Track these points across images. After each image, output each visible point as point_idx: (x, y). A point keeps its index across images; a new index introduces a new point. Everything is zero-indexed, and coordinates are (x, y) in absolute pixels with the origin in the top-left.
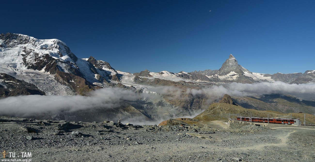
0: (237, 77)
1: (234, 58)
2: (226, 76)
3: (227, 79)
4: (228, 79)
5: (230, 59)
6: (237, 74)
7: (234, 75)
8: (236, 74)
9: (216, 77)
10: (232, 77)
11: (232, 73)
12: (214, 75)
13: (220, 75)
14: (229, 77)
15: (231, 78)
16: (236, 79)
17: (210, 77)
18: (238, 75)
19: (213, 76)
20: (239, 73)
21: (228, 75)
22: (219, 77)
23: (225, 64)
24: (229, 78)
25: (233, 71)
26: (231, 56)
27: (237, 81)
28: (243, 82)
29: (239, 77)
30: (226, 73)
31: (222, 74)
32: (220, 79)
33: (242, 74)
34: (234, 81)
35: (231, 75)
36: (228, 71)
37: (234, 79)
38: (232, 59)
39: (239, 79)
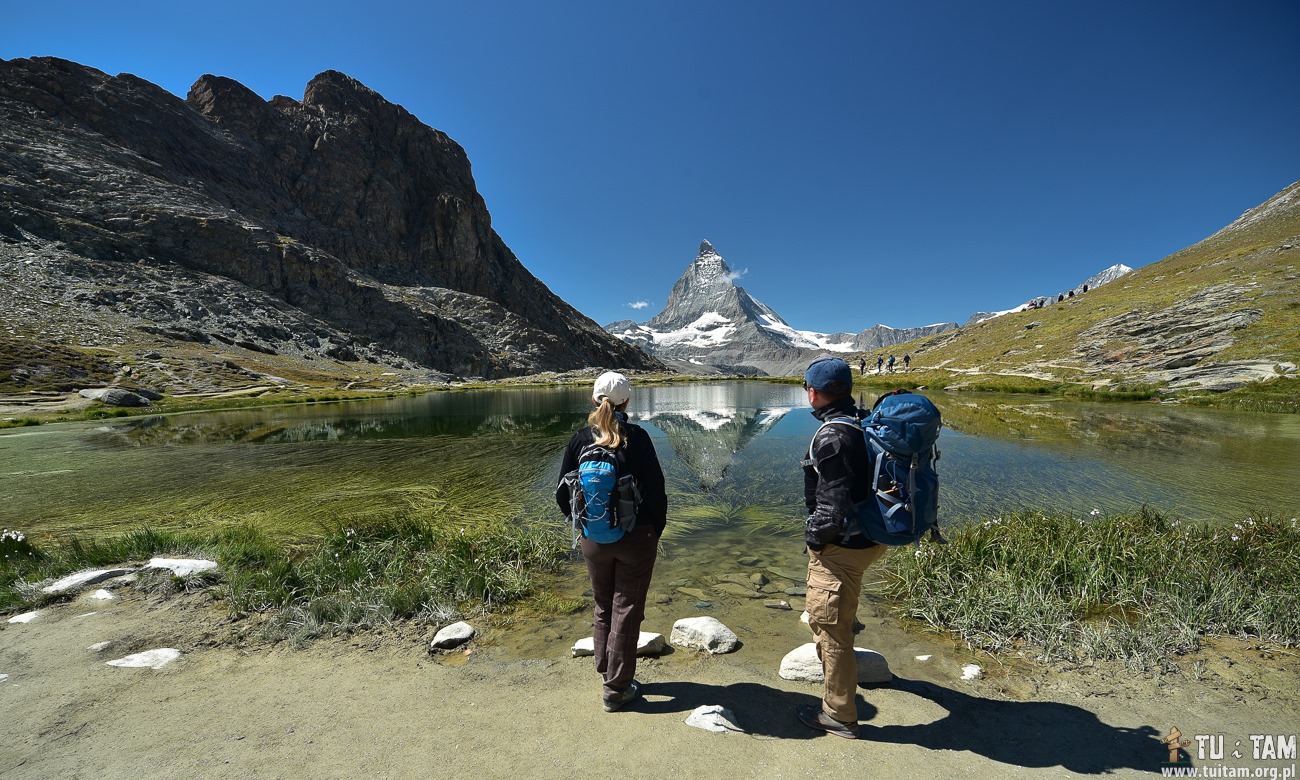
0: (728, 332)
1: (717, 258)
2: (684, 332)
3: (688, 343)
4: (693, 344)
5: (700, 263)
6: (729, 320)
7: (717, 327)
8: (724, 320)
9: (645, 336)
10: (708, 333)
11: (708, 318)
13: (662, 328)
14: (696, 337)
15: (704, 337)
16: (722, 343)
18: (733, 324)
19: (628, 332)
20: (736, 318)
21: (692, 329)
22: (658, 337)
23: (683, 285)
24: (696, 340)
25: (711, 310)
26: (705, 249)
27: (728, 346)
28: (750, 349)
29: (737, 333)
30: (686, 318)
31: (666, 325)
32: (658, 345)
33: (747, 321)
34: (714, 348)
35: (704, 326)
36: (692, 310)
37: (714, 342)
38: (712, 259)
39: (737, 339)
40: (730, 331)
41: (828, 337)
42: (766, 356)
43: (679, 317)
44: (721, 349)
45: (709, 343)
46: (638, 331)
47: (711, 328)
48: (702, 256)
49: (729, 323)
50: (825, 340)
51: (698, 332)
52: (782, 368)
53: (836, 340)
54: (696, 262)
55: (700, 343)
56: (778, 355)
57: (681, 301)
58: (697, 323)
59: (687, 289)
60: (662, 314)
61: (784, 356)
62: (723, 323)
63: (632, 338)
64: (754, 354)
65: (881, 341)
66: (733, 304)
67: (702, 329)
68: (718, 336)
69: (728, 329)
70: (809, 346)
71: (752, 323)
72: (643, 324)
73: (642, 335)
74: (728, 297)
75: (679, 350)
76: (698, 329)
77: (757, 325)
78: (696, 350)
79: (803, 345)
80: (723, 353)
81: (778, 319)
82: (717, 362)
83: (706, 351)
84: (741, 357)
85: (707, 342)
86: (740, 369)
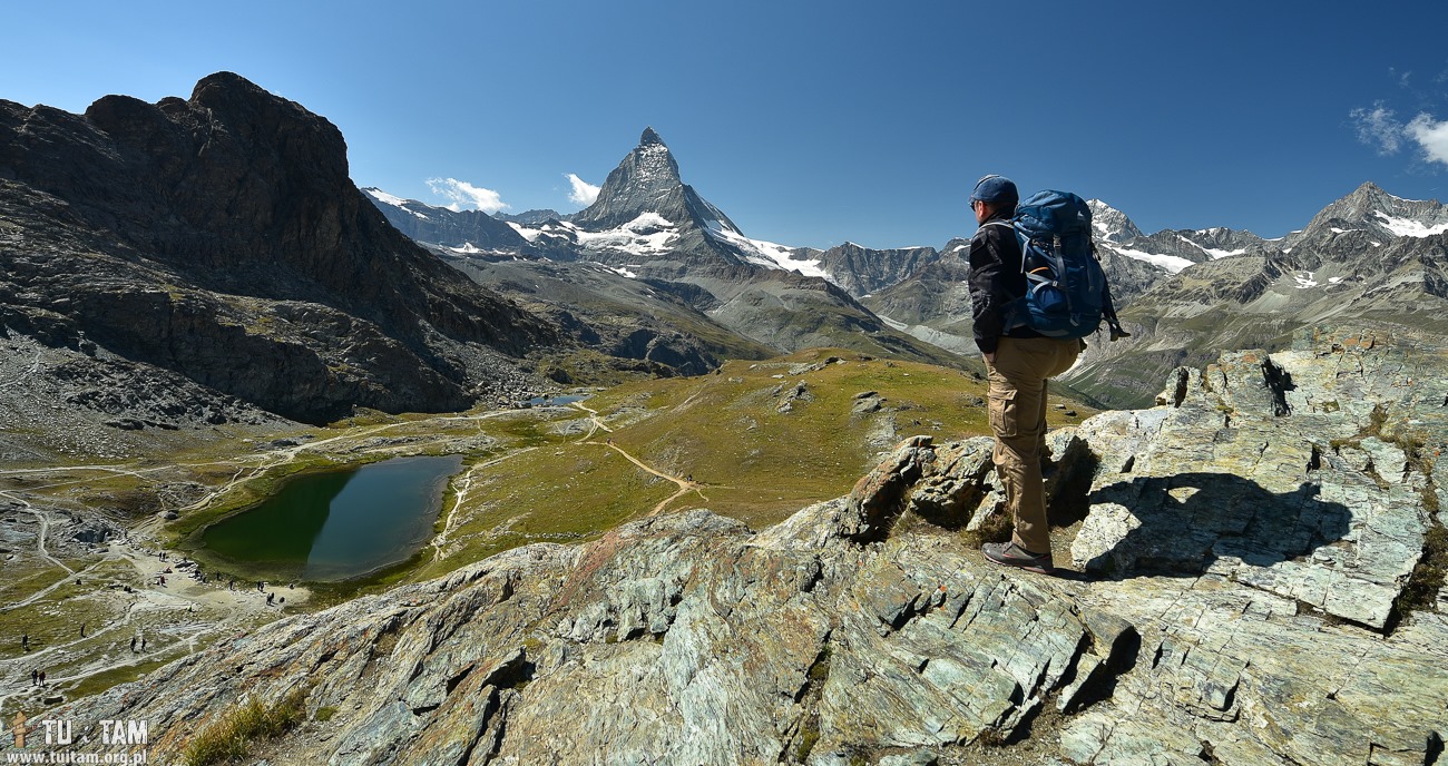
0: (669, 239)
1: (663, 148)
2: (615, 234)
3: (620, 248)
4: (625, 249)
5: (643, 151)
6: (672, 224)
7: (657, 231)
8: (666, 223)
9: (567, 234)
10: (644, 238)
11: (647, 219)
12: (554, 223)
13: (590, 227)
14: (630, 240)
15: (640, 242)
16: (661, 251)
17: (534, 232)
18: (676, 230)
19: (546, 227)
20: (681, 223)
21: (624, 232)
22: (583, 238)
23: (620, 175)
24: (629, 245)
25: (652, 210)
26: (650, 135)
27: (668, 256)
28: (695, 262)
29: (681, 241)
30: (620, 216)
31: (595, 223)
32: (582, 247)
33: (693, 227)
34: (651, 256)
35: (641, 229)
36: (628, 207)
37: (652, 249)
38: (656, 149)
39: (679, 248)
40: (672, 237)
41: (791, 251)
42: (713, 273)
43: (611, 215)
44: (659, 258)
45: (646, 249)
46: (559, 228)
47: (649, 231)
48: (646, 143)
49: (672, 228)
50: (788, 254)
51: (633, 235)
52: (730, 290)
53: (801, 254)
54: (638, 149)
55: (636, 250)
56: (726, 273)
57: (616, 195)
58: (632, 224)
59: (624, 180)
60: (591, 209)
61: (734, 275)
62: (665, 227)
63: (551, 235)
64: (699, 269)
65: (852, 262)
66: (677, 205)
67: (639, 232)
68: (657, 242)
69: (669, 235)
70: (766, 263)
71: (698, 231)
72: (566, 218)
73: (563, 232)
74: (673, 195)
75: (608, 256)
76: (634, 231)
77: (704, 233)
78: (627, 258)
79: (759, 261)
80: (662, 264)
81: (732, 226)
82: (653, 276)
83: (641, 259)
84: (682, 272)
85: (643, 249)
86: (679, 287)
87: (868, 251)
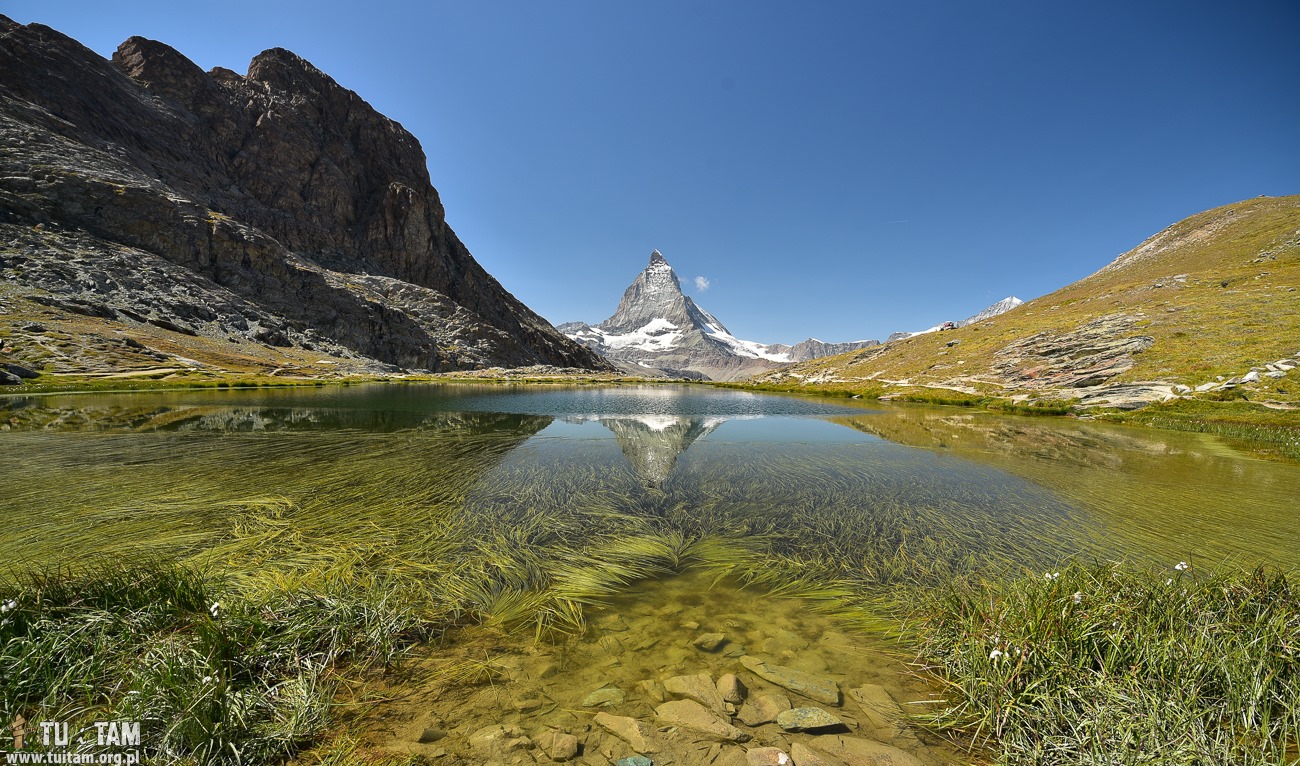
0: (675, 338)
1: (667, 267)
2: (634, 336)
3: (637, 346)
4: (642, 348)
5: (651, 271)
6: (677, 327)
7: (665, 333)
8: (672, 326)
9: (596, 338)
10: (657, 338)
11: (657, 324)
12: (586, 329)
13: (613, 331)
14: (645, 341)
15: (653, 342)
16: (669, 348)
18: (680, 331)
19: (580, 333)
20: (684, 325)
21: (641, 333)
22: (609, 340)
23: (634, 292)
24: (645, 344)
25: (660, 317)
26: (655, 258)
27: (675, 352)
28: (695, 355)
29: (684, 340)
30: (636, 322)
31: (617, 328)
32: (609, 348)
33: (693, 329)
34: (662, 352)
35: (653, 331)
36: (642, 315)
37: (662, 347)
38: (662, 269)
39: (683, 345)
40: (677, 337)
41: (766, 347)
42: (710, 363)
43: (630, 321)
44: (668, 354)
45: (658, 347)
46: (590, 333)
47: (659, 333)
48: (653, 265)
49: (676, 330)
50: (764, 350)
51: (647, 337)
52: (724, 374)
53: (774, 350)
54: (647, 270)
55: (649, 348)
56: (721, 363)
57: (632, 306)
58: (647, 328)
59: (637, 295)
60: (614, 317)
61: (726, 364)
62: (671, 330)
63: (584, 339)
64: (699, 360)
65: (813, 354)
66: (681, 312)
67: (651, 334)
68: (666, 342)
69: (675, 335)
70: (750, 355)
71: (698, 331)
72: (595, 326)
73: (594, 336)
74: (677, 305)
75: (629, 353)
76: (647, 333)
77: (702, 333)
78: (645, 354)
79: (744, 354)
80: (670, 358)
81: (722, 328)
82: (664, 366)
83: (655, 355)
84: (687, 362)
85: (655, 347)
86: (686, 373)
87: (826, 345)
